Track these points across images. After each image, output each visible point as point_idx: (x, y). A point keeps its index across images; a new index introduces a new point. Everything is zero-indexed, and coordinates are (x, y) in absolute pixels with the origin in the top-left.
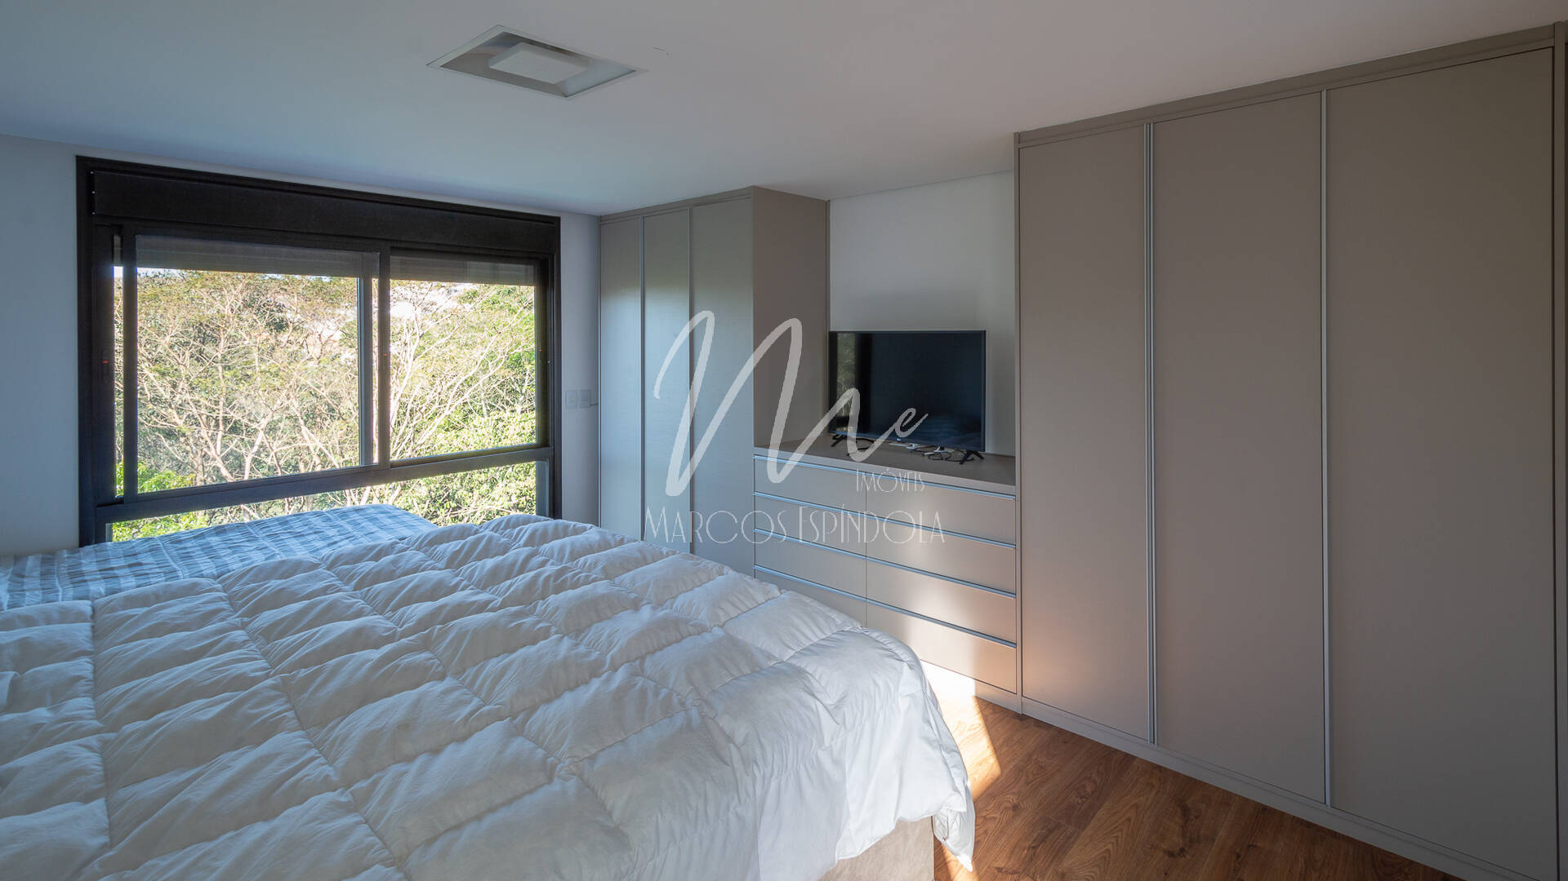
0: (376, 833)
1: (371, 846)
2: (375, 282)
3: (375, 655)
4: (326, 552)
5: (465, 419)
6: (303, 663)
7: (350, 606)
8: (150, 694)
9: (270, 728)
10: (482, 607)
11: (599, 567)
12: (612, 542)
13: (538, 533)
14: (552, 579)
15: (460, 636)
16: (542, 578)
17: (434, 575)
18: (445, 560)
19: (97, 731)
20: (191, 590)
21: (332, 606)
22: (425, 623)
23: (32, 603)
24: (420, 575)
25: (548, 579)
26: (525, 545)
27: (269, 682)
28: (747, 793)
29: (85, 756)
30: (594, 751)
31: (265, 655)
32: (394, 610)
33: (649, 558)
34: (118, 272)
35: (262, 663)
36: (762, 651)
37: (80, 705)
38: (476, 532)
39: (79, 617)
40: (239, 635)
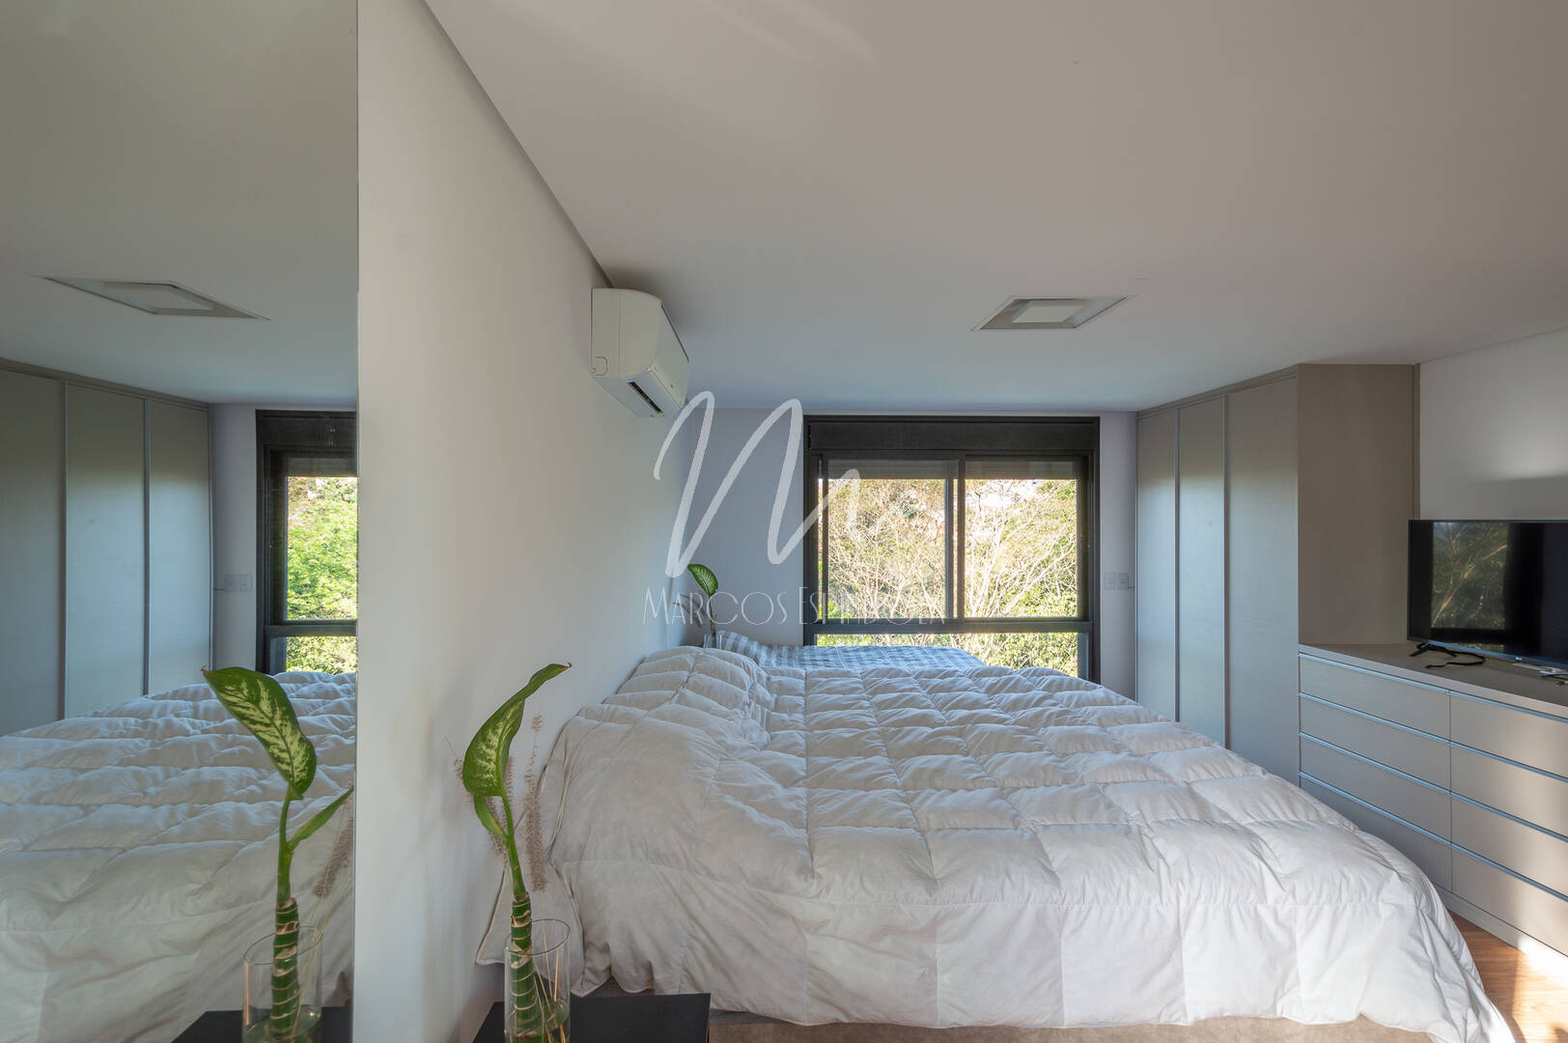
0: (914, 816)
1: (910, 820)
2: (956, 482)
3: (930, 731)
4: (917, 667)
5: (1042, 597)
6: (893, 724)
7: (923, 702)
8: (826, 719)
9: (874, 752)
10: (1002, 721)
11: (1096, 716)
12: (1115, 702)
13: (1056, 683)
14: (1055, 715)
15: (981, 734)
16: (1047, 713)
17: (974, 695)
18: (984, 689)
19: (804, 730)
20: (847, 674)
21: (913, 699)
22: (962, 721)
23: (784, 668)
24: (966, 693)
25: (1051, 714)
26: (1043, 690)
27: (875, 729)
28: (1170, 900)
29: (799, 737)
30: (1050, 823)
31: (876, 716)
32: (947, 710)
33: (1143, 719)
34: (820, 481)
35: (875, 720)
36: (1220, 811)
37: (798, 716)
38: (1011, 674)
39: (800, 676)
40: (866, 703)
